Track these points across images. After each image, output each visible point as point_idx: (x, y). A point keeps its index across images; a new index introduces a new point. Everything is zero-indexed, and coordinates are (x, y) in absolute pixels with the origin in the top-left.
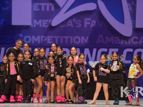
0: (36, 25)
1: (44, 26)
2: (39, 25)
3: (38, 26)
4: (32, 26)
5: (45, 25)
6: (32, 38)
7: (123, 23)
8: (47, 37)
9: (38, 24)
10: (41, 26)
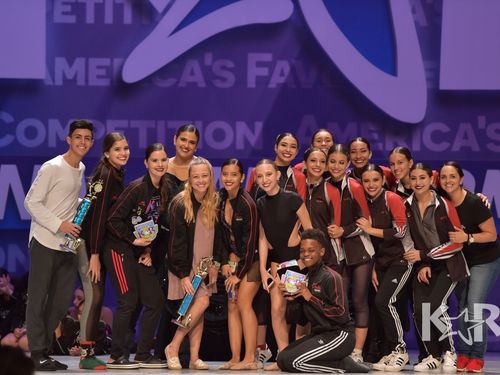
0: (65, 79)
1: (94, 82)
2: (75, 80)
3: (70, 83)
4: (49, 83)
5: (99, 77)
6: (46, 126)
7: (393, 72)
8: (105, 123)
9: (70, 76)
10: (81, 82)
